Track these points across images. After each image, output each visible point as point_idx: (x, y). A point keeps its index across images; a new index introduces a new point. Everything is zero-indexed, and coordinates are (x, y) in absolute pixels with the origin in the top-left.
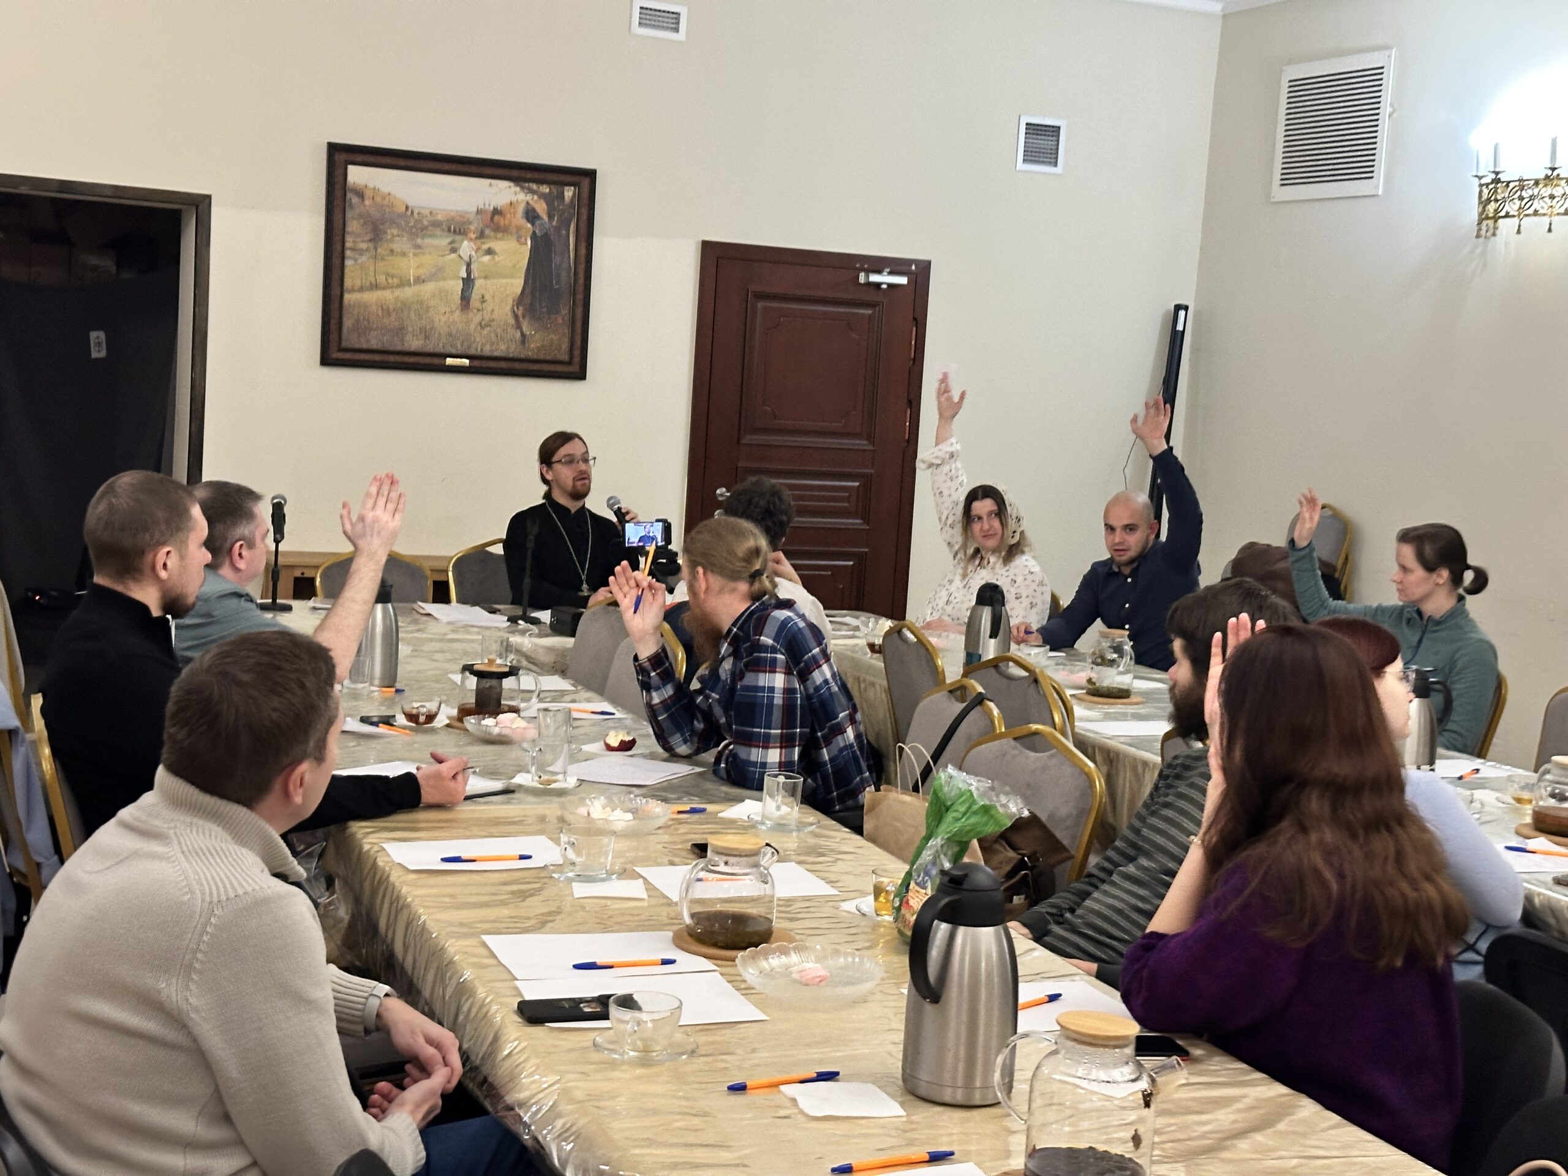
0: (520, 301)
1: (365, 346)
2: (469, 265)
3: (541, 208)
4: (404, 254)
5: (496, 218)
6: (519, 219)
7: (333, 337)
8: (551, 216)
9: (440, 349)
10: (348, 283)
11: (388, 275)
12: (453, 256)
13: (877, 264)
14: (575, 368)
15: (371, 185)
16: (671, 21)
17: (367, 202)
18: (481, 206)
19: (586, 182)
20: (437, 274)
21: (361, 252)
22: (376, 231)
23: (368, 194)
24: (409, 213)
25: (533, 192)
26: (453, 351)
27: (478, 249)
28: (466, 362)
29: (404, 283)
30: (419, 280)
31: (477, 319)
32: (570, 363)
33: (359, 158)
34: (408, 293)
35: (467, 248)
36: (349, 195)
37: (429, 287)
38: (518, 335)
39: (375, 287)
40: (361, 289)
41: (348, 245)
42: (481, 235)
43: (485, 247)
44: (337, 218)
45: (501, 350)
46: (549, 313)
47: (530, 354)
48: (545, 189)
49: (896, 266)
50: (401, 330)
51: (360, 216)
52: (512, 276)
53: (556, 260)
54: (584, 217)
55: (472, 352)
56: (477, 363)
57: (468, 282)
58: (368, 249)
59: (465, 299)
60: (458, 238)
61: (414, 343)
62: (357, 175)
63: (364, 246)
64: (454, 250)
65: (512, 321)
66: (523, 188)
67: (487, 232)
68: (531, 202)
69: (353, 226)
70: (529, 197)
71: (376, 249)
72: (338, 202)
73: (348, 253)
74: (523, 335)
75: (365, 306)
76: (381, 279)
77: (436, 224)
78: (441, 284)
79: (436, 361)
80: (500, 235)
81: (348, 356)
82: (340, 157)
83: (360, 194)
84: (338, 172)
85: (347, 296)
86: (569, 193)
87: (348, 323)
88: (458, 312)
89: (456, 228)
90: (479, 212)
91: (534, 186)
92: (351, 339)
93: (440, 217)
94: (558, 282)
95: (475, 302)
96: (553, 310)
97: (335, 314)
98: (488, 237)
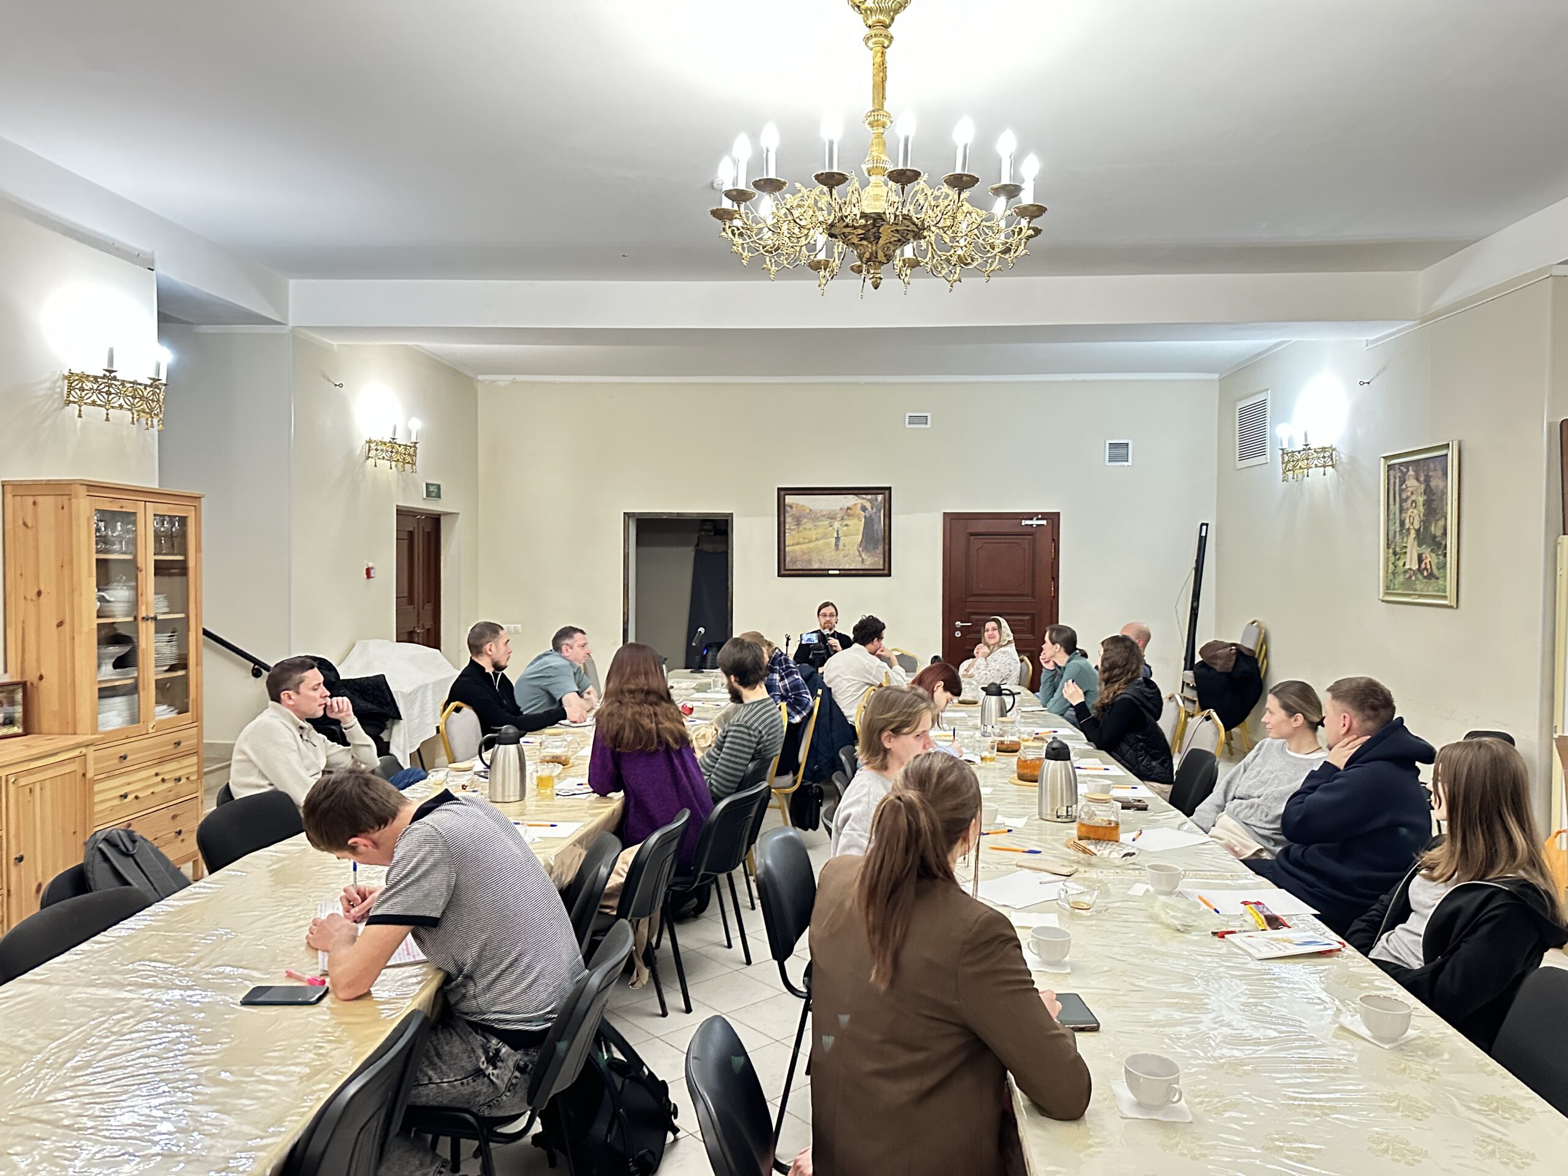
0: (860, 545)
1: (796, 568)
2: (838, 531)
3: (868, 505)
4: (810, 529)
6: (859, 511)
7: (782, 565)
8: (872, 508)
9: (826, 567)
10: (787, 543)
11: (804, 538)
13: (1030, 516)
15: (795, 503)
16: (924, 420)
17: (794, 510)
18: (842, 507)
20: (825, 536)
21: (792, 530)
22: (798, 522)
23: (794, 506)
24: (811, 513)
26: (832, 568)
27: (841, 525)
28: (837, 572)
29: (810, 541)
30: (817, 539)
31: (842, 554)
33: (790, 492)
34: (812, 545)
35: (836, 525)
36: (787, 508)
37: (821, 542)
38: (861, 559)
39: (798, 544)
40: (793, 545)
41: (787, 527)
42: (842, 519)
44: (782, 517)
46: (874, 549)
47: (866, 567)
48: (869, 497)
49: (1044, 516)
50: (810, 561)
51: (792, 515)
52: (857, 535)
53: (876, 527)
54: (887, 507)
55: (840, 568)
56: (842, 572)
57: (838, 538)
58: (795, 529)
59: (837, 545)
62: (789, 499)
63: (793, 527)
64: (831, 526)
65: (857, 553)
68: (864, 503)
69: (788, 520)
70: (862, 501)
71: (798, 528)
72: (782, 511)
73: (787, 531)
74: (863, 559)
75: (794, 551)
76: (801, 540)
77: (823, 516)
78: (826, 540)
79: (825, 573)
81: (788, 572)
82: (782, 493)
83: (791, 507)
84: (782, 499)
85: (787, 548)
86: (880, 497)
87: (788, 559)
88: (834, 552)
89: (832, 517)
90: (841, 509)
91: (864, 496)
92: (789, 566)
93: (824, 513)
94: (877, 535)
95: (841, 547)
96: (875, 548)
97: (782, 556)
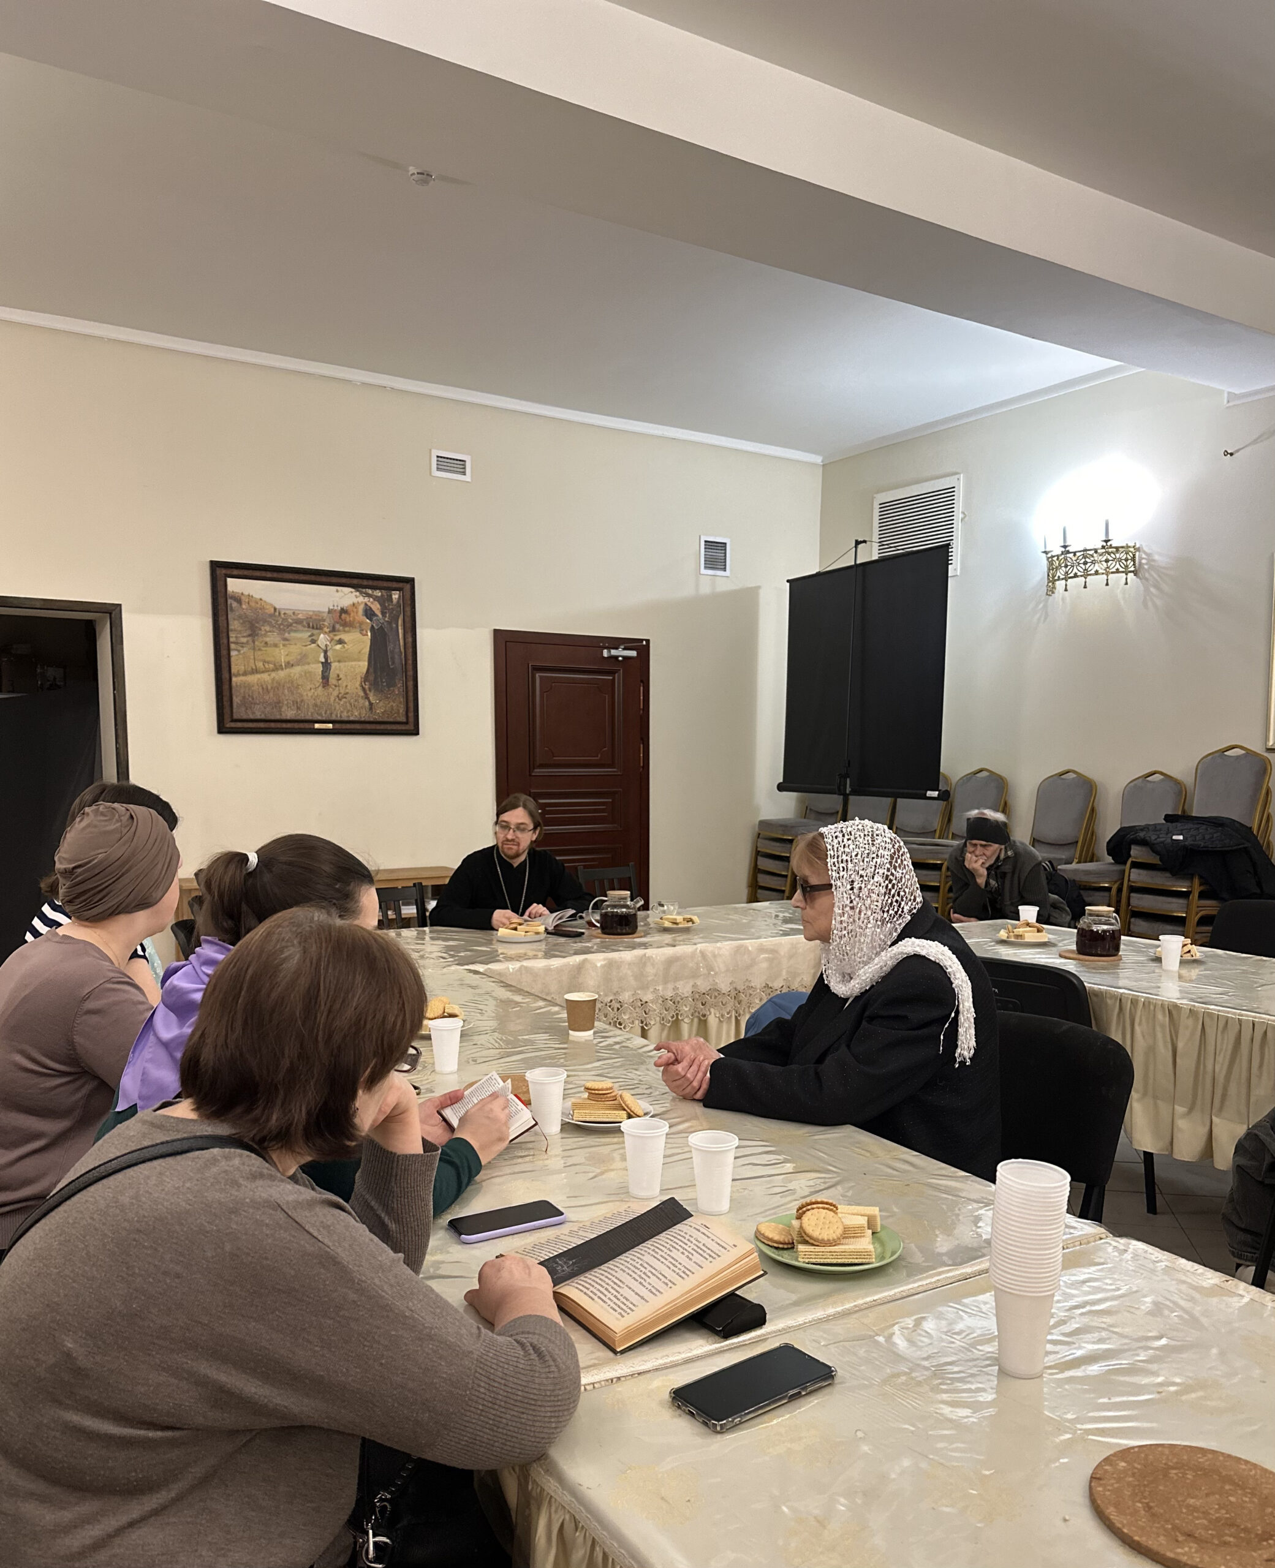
0: (366, 679)
1: (252, 717)
2: (326, 652)
3: (376, 607)
4: (276, 645)
5: (343, 616)
6: (360, 616)
7: (227, 710)
8: (383, 614)
9: (309, 717)
10: (234, 670)
11: (264, 662)
12: (313, 645)
13: (615, 643)
14: (411, 727)
15: (246, 593)
16: (460, 466)
17: (244, 606)
18: (331, 607)
19: (408, 587)
20: (302, 660)
21: (242, 645)
22: (253, 628)
23: (244, 600)
24: (277, 614)
25: (369, 596)
26: (320, 718)
27: (332, 640)
28: (330, 726)
29: (277, 668)
30: (289, 665)
31: (335, 693)
32: (407, 723)
33: (235, 572)
34: (282, 674)
35: (323, 639)
36: (229, 601)
37: (297, 670)
38: (367, 703)
39: (255, 671)
40: (245, 674)
41: (231, 640)
42: (333, 630)
43: (337, 638)
44: (222, 619)
45: (355, 715)
46: (389, 686)
47: (376, 718)
48: (378, 593)
49: (628, 643)
50: (278, 704)
51: (240, 617)
53: (390, 647)
54: (408, 613)
55: (334, 718)
56: (338, 726)
57: (326, 665)
58: (247, 642)
59: (325, 678)
60: (315, 632)
61: (289, 713)
62: (234, 585)
63: (244, 640)
64: (314, 642)
65: (362, 694)
66: (361, 593)
67: (337, 626)
68: (369, 604)
69: (235, 625)
70: (366, 599)
71: (254, 642)
72: (221, 607)
73: (232, 646)
74: (371, 704)
75: (249, 686)
76: (260, 665)
77: (299, 622)
78: (306, 667)
79: (307, 726)
80: (347, 629)
81: (239, 725)
82: (221, 572)
83: (238, 599)
84: (220, 584)
85: (234, 679)
86: (395, 596)
87: (236, 700)
88: (320, 688)
89: (313, 624)
90: (330, 611)
91: (370, 591)
92: (240, 712)
93: (300, 616)
94: (393, 663)
95: (332, 681)
96: (391, 684)
97: (226, 693)
98: (339, 631)
